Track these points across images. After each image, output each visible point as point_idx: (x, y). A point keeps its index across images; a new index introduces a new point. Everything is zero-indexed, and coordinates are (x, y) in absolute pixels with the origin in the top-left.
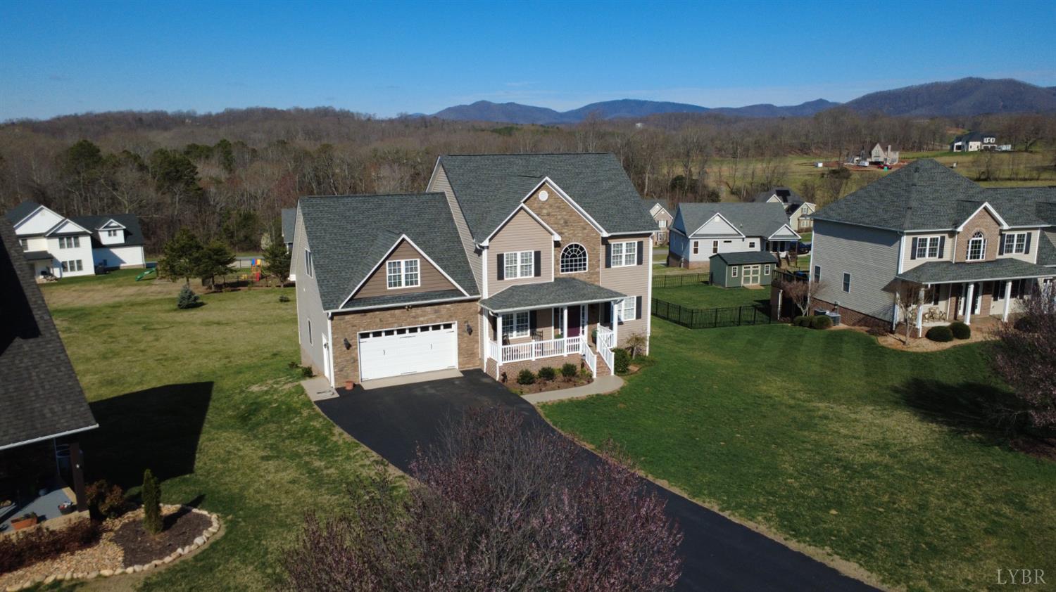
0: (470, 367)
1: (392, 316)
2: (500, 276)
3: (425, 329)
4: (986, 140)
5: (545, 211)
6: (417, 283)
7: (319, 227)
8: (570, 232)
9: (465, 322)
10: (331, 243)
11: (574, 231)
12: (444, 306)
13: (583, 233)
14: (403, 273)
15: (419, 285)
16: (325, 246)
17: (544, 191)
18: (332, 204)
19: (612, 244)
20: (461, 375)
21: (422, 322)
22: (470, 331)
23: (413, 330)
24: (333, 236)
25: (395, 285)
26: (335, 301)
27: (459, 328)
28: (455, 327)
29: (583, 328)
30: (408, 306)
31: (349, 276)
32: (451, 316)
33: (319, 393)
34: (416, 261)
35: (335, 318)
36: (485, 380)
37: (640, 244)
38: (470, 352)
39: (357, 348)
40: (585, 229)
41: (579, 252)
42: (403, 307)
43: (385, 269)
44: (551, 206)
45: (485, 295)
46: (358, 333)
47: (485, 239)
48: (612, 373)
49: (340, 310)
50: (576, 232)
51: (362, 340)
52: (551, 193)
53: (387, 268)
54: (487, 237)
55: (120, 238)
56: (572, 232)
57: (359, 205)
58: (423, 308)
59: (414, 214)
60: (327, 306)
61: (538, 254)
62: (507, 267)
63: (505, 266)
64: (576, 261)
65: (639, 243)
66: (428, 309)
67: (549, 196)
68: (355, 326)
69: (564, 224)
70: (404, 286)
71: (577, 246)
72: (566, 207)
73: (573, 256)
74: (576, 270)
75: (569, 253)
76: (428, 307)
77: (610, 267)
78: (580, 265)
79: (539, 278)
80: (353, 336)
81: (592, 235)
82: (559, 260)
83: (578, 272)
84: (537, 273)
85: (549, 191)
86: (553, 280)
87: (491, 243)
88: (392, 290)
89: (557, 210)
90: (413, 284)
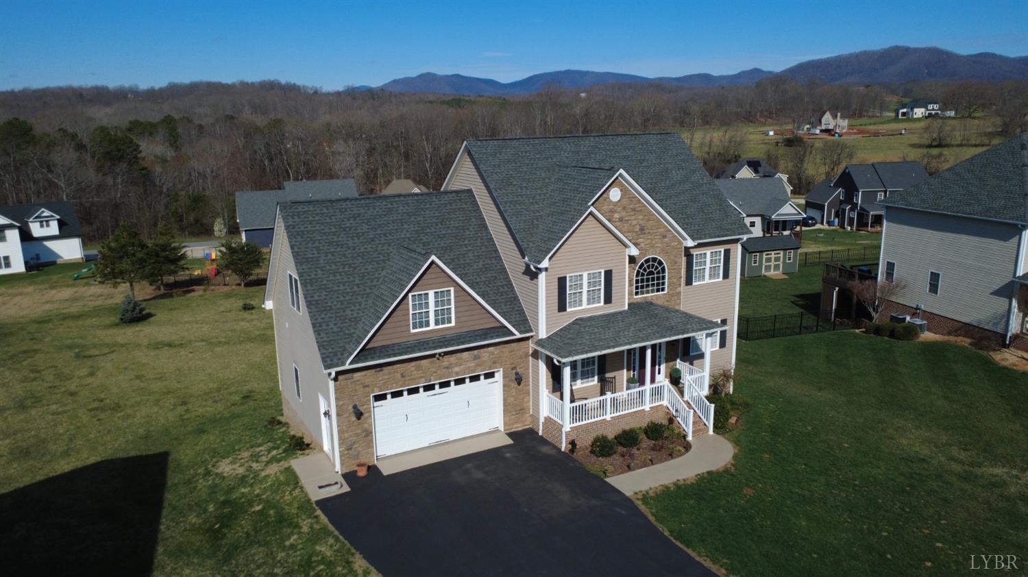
0: (519, 427)
1: (418, 368)
2: (562, 307)
3: (460, 382)
4: (930, 107)
5: (617, 216)
6: (450, 322)
7: (310, 245)
8: (647, 243)
9: (513, 369)
10: (328, 268)
11: (652, 240)
12: (485, 349)
13: (662, 243)
14: (432, 308)
15: (453, 324)
16: (320, 272)
17: (616, 189)
18: (325, 211)
19: (695, 254)
20: (510, 442)
21: (457, 374)
22: (519, 380)
23: (445, 385)
24: (330, 256)
25: (421, 326)
26: (339, 354)
27: (504, 377)
28: (499, 376)
29: (659, 365)
30: (440, 354)
31: (355, 315)
32: (494, 363)
33: (320, 487)
34: (450, 291)
35: (340, 378)
36: (545, 449)
37: (727, 252)
38: (518, 408)
39: (370, 416)
40: (664, 237)
41: (657, 268)
42: (433, 356)
43: (408, 304)
44: (624, 208)
45: (543, 334)
46: (371, 395)
47: (544, 258)
48: (711, 432)
49: (347, 367)
50: (654, 242)
51: (376, 404)
52: (624, 191)
53: (411, 303)
54: (547, 256)
55: (54, 229)
56: (649, 241)
57: (362, 211)
58: (459, 355)
59: (434, 220)
60: (329, 362)
61: (608, 274)
62: (569, 294)
63: (568, 292)
64: (653, 279)
65: (725, 250)
66: (465, 355)
67: (622, 195)
68: (368, 386)
69: (639, 232)
70: (432, 326)
71: (654, 260)
72: (643, 208)
73: (650, 273)
74: (653, 291)
75: (645, 270)
76: (465, 353)
77: (691, 284)
78: (658, 285)
79: (609, 305)
80: (365, 400)
81: (673, 244)
82: (633, 280)
83: (656, 293)
84: (607, 299)
85: (623, 188)
86: (626, 307)
87: (550, 263)
88: (417, 334)
89: (632, 214)
90: (444, 323)
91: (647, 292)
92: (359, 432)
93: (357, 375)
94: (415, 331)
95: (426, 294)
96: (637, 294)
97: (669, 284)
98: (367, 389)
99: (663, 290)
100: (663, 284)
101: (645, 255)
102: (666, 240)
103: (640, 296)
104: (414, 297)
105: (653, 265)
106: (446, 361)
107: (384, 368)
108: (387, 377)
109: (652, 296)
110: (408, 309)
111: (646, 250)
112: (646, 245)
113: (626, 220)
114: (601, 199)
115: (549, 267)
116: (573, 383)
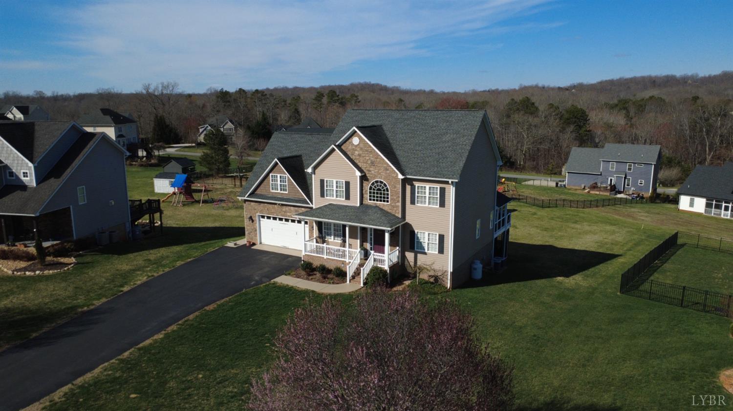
1: (274, 208)
3: (293, 221)
12: (300, 208)
14: (279, 182)
15: (287, 192)
17: (357, 138)
23: (287, 220)
25: (275, 190)
27: (309, 225)
30: (279, 204)
34: (286, 176)
37: (442, 190)
39: (257, 223)
40: (388, 169)
41: (383, 188)
44: (361, 150)
45: (314, 206)
46: (257, 214)
48: (362, 284)
49: (245, 198)
51: (261, 219)
52: (361, 140)
53: (270, 178)
58: (289, 207)
61: (348, 184)
62: (327, 189)
64: (381, 194)
68: (255, 210)
69: (371, 164)
70: (279, 191)
71: (381, 182)
72: (373, 151)
73: (379, 190)
74: (381, 201)
75: (375, 187)
76: (292, 208)
77: (415, 204)
78: (384, 198)
79: (348, 201)
80: (254, 215)
81: (393, 175)
82: (367, 191)
83: (382, 203)
84: (348, 197)
85: (360, 138)
86: (358, 205)
87: (316, 171)
88: (273, 192)
89: (366, 153)
90: (284, 191)
91: (377, 200)
92: (253, 228)
93: (252, 204)
94: (273, 191)
95: (277, 176)
96: (370, 200)
97: (391, 199)
98: (255, 211)
99: (388, 201)
100: (388, 198)
101: (374, 178)
102: (388, 172)
103: (372, 202)
104: (272, 176)
105: (381, 186)
106: (284, 209)
107: (261, 204)
108: (262, 208)
109: (379, 204)
110: (270, 181)
111: (375, 176)
112: (375, 172)
113: (362, 156)
114: (348, 142)
115: (316, 173)
116: (329, 237)
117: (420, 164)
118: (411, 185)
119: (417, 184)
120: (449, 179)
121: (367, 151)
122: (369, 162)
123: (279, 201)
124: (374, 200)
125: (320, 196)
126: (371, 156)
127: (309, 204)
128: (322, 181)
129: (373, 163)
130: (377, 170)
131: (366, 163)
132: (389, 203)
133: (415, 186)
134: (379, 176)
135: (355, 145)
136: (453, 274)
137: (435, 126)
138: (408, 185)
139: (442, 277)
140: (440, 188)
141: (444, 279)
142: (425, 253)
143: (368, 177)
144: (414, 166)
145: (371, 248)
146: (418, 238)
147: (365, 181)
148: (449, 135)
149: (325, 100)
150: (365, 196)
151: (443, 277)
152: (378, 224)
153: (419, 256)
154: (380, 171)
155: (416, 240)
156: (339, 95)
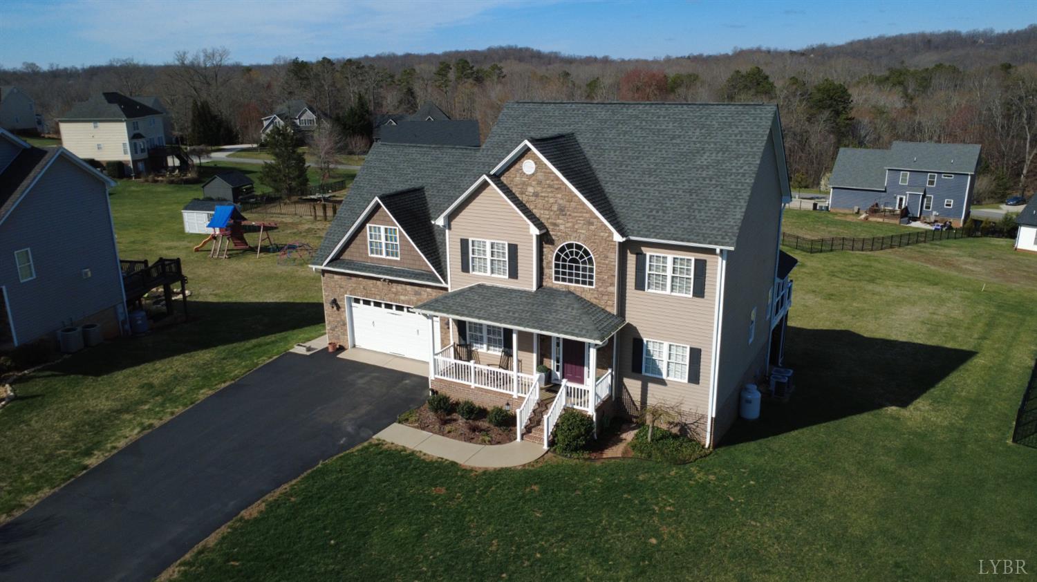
5: (531, 190)
6: (396, 256)
8: (567, 226)
11: (574, 224)
13: (588, 230)
14: (383, 241)
15: (398, 259)
17: (531, 161)
19: (648, 254)
23: (400, 308)
25: (376, 253)
33: (300, 346)
34: (396, 230)
37: (700, 265)
39: (345, 311)
41: (582, 257)
43: (366, 232)
45: (449, 288)
46: (345, 296)
48: (545, 445)
49: (323, 267)
51: (354, 304)
52: (538, 166)
53: (368, 233)
54: (442, 213)
58: (402, 286)
61: (513, 249)
62: (472, 258)
63: (470, 255)
64: (577, 268)
67: (536, 168)
68: (342, 288)
69: (558, 212)
70: (384, 256)
71: (579, 247)
72: (562, 187)
73: (573, 261)
74: (577, 282)
75: (567, 255)
76: (408, 287)
77: (644, 290)
78: (584, 276)
79: (515, 281)
80: (341, 297)
81: (602, 234)
82: (551, 262)
83: (580, 285)
84: (513, 274)
85: (537, 161)
86: (534, 288)
87: (452, 223)
88: (373, 258)
89: (549, 190)
90: (393, 255)
91: (570, 281)
92: (338, 319)
93: (336, 277)
94: (372, 255)
95: (379, 228)
96: (557, 279)
97: (598, 279)
98: (342, 290)
99: (591, 283)
100: (591, 277)
101: (565, 239)
102: (592, 228)
103: (561, 283)
104: (370, 227)
105: (577, 254)
106: (395, 287)
107: (352, 278)
108: (354, 285)
109: (575, 287)
110: (366, 237)
111: (567, 234)
112: (566, 228)
113: (542, 196)
114: (512, 169)
115: (452, 226)
116: (479, 345)
117: (654, 213)
118: (637, 254)
119: (648, 252)
120: (716, 244)
121: (550, 186)
122: (555, 208)
123: (384, 274)
124: (564, 280)
125: (460, 270)
126: (559, 196)
127: (441, 283)
128: (464, 243)
129: (562, 210)
130: (570, 224)
131: (550, 209)
132: (594, 287)
133: (645, 255)
134: (575, 235)
135: (527, 175)
136: (716, 421)
137: (679, 136)
138: (631, 253)
139: (694, 427)
140: (696, 260)
141: (698, 430)
142: (662, 382)
143: (554, 237)
144: (644, 215)
145: (558, 367)
146: (648, 351)
147: (546, 243)
148: (707, 154)
149: (452, 75)
150: (546, 271)
151: (697, 426)
152: (577, 331)
153: (652, 387)
154: (576, 227)
155: (644, 356)
156: (473, 67)
